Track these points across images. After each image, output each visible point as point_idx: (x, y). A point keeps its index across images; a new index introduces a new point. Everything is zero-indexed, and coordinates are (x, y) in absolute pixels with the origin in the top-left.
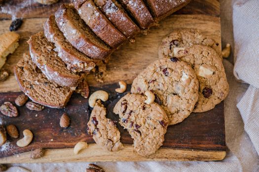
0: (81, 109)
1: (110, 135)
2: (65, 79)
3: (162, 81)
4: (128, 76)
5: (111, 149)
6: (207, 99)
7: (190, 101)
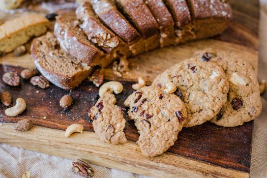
0: (88, 96)
1: (114, 120)
2: (82, 46)
3: (188, 77)
4: (150, 78)
5: (109, 138)
6: (235, 111)
7: (216, 99)
